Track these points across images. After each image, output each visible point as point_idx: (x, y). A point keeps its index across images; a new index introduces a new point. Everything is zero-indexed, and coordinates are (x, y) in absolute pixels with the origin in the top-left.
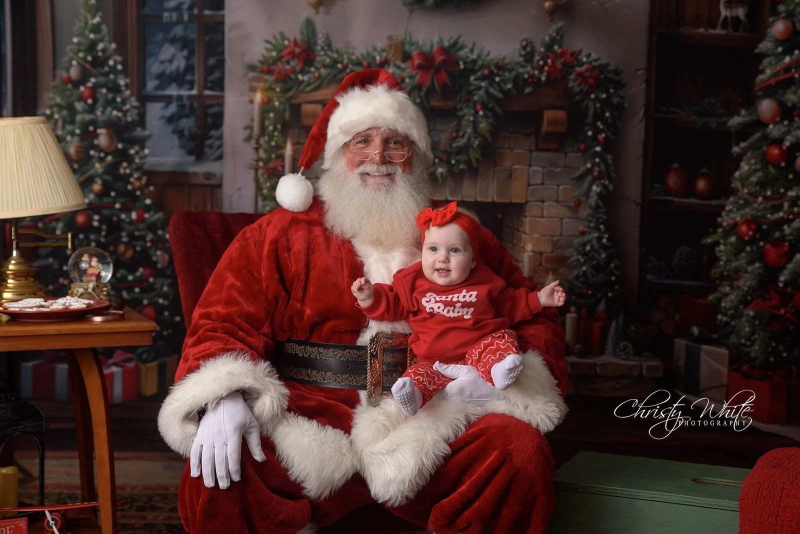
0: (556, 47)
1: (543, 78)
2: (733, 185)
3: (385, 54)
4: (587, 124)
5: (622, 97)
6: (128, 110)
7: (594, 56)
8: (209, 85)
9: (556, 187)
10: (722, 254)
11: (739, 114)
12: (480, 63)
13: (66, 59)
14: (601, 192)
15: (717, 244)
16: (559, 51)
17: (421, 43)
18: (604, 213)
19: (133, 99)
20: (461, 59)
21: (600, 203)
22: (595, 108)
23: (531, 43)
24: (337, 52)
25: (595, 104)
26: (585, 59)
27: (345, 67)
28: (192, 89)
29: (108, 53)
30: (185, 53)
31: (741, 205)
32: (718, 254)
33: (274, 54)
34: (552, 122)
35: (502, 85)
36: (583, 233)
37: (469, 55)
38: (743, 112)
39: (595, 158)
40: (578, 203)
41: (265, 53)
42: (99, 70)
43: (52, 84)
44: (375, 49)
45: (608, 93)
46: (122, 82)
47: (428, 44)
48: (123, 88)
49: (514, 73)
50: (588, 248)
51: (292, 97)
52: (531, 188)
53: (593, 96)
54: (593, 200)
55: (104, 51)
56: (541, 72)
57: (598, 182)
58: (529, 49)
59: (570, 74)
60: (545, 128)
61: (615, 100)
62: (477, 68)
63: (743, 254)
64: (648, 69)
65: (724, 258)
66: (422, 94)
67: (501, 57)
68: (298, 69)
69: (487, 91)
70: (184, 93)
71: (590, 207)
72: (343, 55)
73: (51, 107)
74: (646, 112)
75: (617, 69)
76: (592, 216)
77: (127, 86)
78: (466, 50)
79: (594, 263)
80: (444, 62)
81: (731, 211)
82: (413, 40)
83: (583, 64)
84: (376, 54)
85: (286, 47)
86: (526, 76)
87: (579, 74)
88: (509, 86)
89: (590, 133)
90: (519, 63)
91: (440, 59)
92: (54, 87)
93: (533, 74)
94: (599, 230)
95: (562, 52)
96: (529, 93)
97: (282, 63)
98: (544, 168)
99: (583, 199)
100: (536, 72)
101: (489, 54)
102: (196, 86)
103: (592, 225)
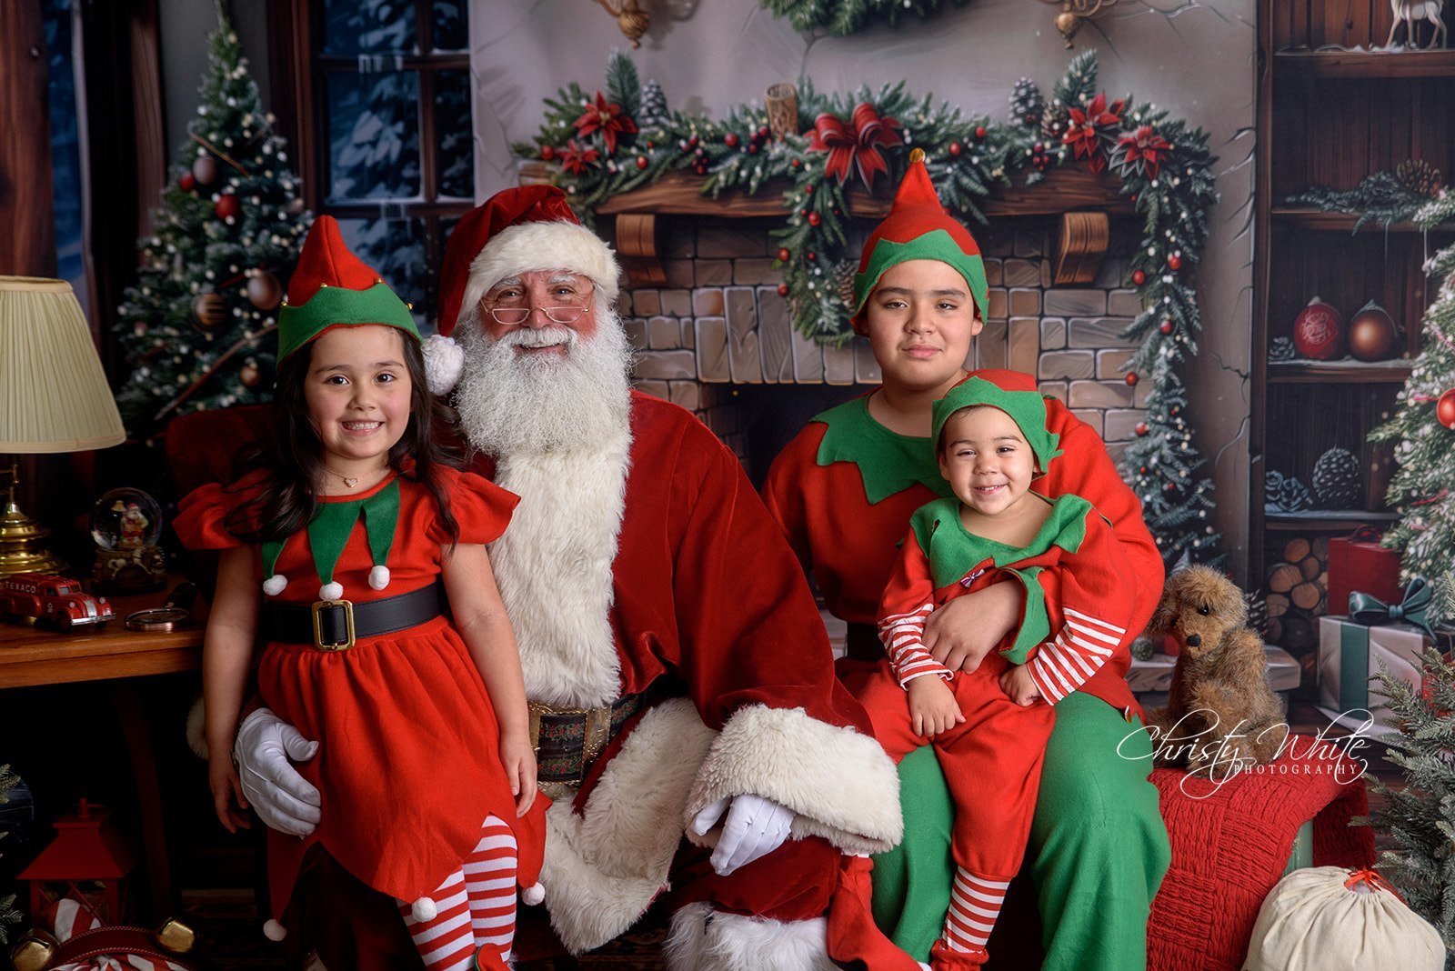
0: (1082, 97)
1: (1061, 155)
2: (1425, 330)
3: (765, 120)
4: (1147, 236)
5: (1210, 183)
6: (300, 234)
7: (1155, 109)
8: (446, 185)
9: (1091, 352)
10: (1407, 458)
11: (1435, 200)
12: (942, 131)
13: (188, 145)
14: (1175, 356)
15: (1397, 440)
16: (1090, 103)
17: (830, 99)
18: (1181, 396)
19: (309, 213)
20: (907, 124)
21: (1174, 377)
22: (1160, 204)
23: (1036, 91)
24: (678, 118)
25: (1159, 197)
26: (1137, 117)
27: (694, 146)
28: (415, 193)
29: (262, 132)
30: (400, 127)
31: (1442, 366)
32: (1399, 459)
33: (562, 124)
34: (1081, 235)
35: (985, 169)
36: (1143, 434)
37: (921, 117)
38: (1443, 194)
39: (1162, 297)
40: (1134, 381)
41: (546, 124)
42: (248, 163)
43: (163, 192)
44: (747, 112)
45: (1183, 175)
46: (288, 185)
47: (844, 100)
48: (290, 195)
49: (1006, 147)
50: (1154, 460)
51: (597, 203)
52: (1043, 355)
53: (1155, 184)
54: (1161, 373)
55: (253, 128)
56: (1056, 145)
57: (1169, 339)
58: (1031, 103)
59: (1112, 145)
60: (1067, 246)
61: (1198, 189)
62: (937, 140)
63: (1448, 456)
64: (1258, 129)
65: (1411, 466)
66: (837, 191)
67: (982, 118)
68: (607, 151)
69: (957, 182)
70: (402, 201)
71: (1156, 386)
72: (688, 124)
73: (161, 233)
74: (1256, 207)
75: (1198, 132)
76: (1161, 403)
77: (296, 190)
78: (916, 109)
79: (1166, 487)
80: (875, 133)
81: (1422, 378)
82: (816, 94)
83: (1135, 125)
84: (749, 119)
85: (584, 111)
86: (1029, 152)
87: (1129, 145)
88: (998, 172)
89: (1152, 252)
90: (1014, 129)
91: (866, 126)
92: (166, 197)
93: (1043, 148)
94: (1174, 427)
95: (1094, 106)
96: (1036, 183)
97: (576, 141)
98: (1067, 318)
99: (1143, 372)
100: (1048, 145)
101: (957, 113)
102: (422, 187)
103: (1160, 418)
